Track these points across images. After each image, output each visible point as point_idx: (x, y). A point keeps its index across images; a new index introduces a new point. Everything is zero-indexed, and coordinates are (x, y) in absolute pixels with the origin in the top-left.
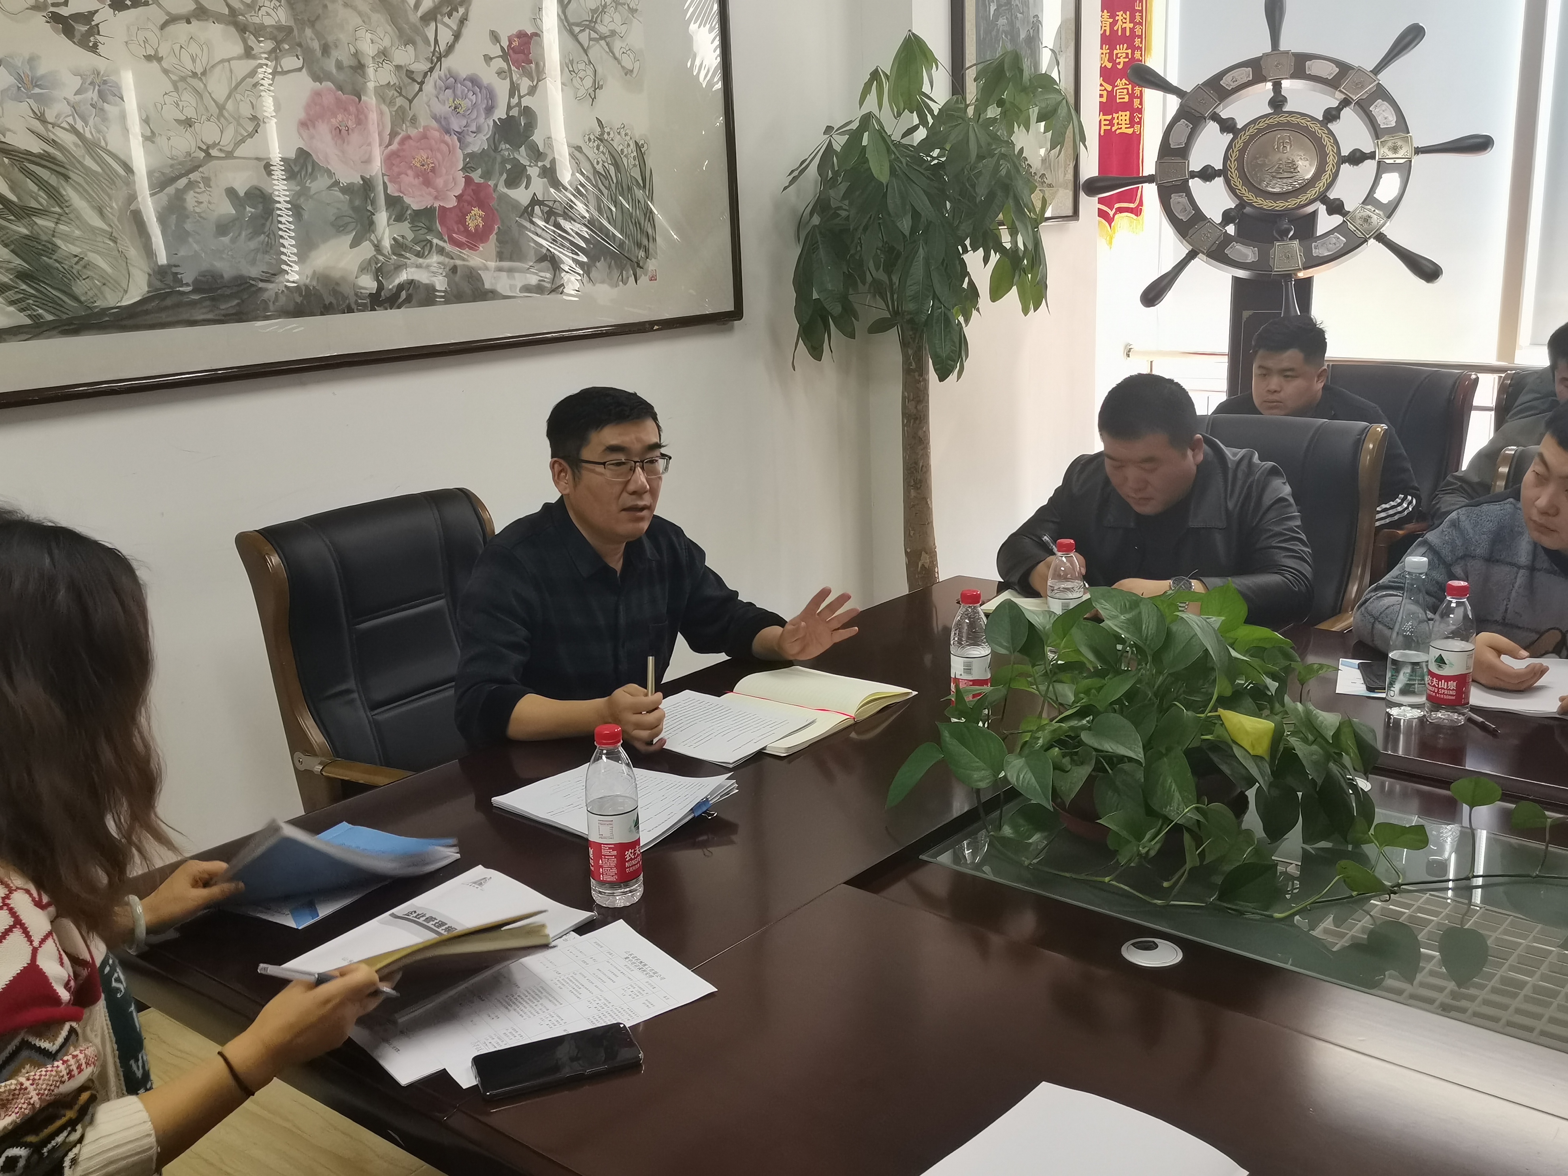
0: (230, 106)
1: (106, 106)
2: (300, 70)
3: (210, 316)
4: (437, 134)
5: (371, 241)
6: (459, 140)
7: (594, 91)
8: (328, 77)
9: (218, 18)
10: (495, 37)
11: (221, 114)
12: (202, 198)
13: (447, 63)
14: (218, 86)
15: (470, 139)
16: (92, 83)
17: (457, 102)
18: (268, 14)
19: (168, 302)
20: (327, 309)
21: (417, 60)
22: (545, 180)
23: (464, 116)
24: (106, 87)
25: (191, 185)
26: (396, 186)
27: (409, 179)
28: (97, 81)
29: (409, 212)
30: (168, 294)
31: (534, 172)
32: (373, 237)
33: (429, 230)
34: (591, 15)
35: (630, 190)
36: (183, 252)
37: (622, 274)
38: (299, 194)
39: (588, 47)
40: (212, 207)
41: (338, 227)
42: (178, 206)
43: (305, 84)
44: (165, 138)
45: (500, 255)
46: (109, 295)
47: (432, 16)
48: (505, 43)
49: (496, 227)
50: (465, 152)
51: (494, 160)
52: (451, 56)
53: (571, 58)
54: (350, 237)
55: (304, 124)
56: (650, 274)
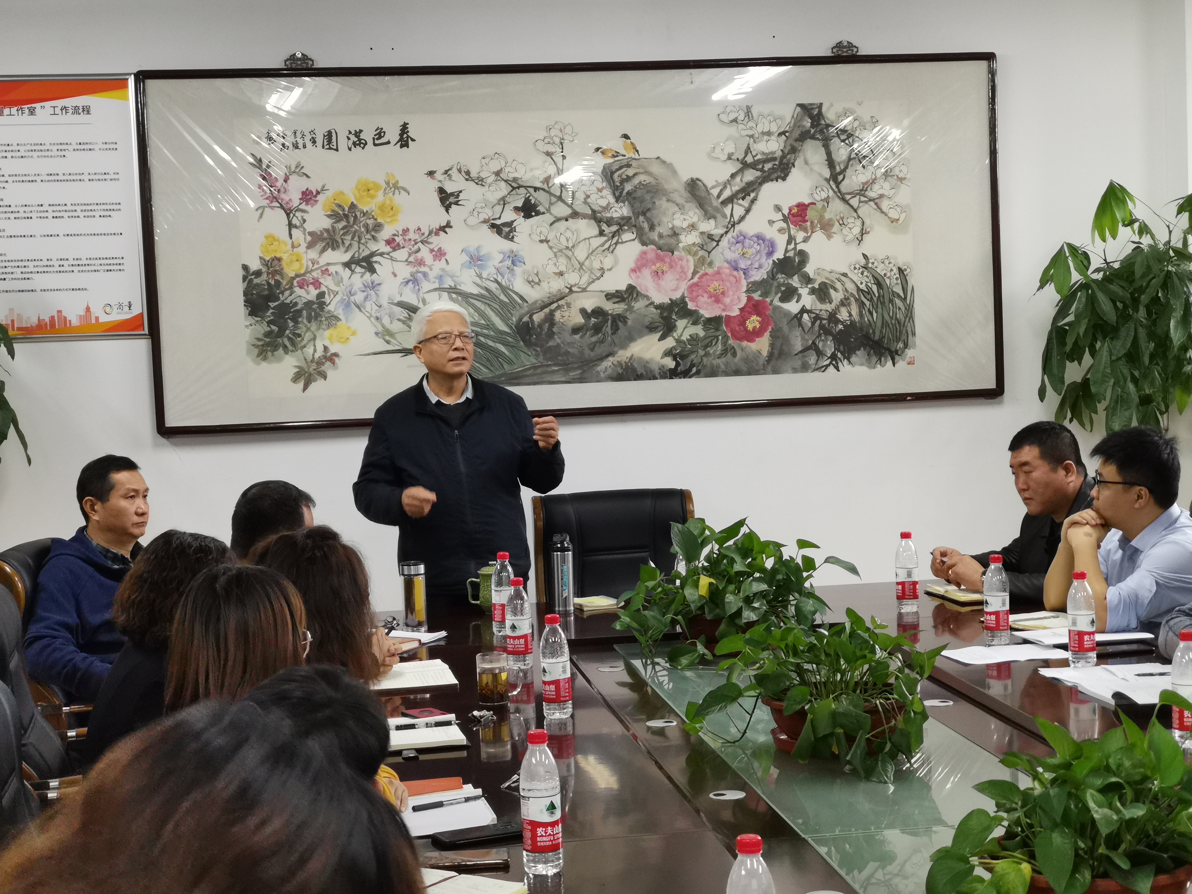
0: (587, 263)
1: (515, 268)
2: (634, 240)
3: (563, 379)
4: (727, 271)
5: (673, 337)
6: (744, 274)
7: (862, 236)
8: (653, 242)
9: (584, 216)
10: (778, 208)
11: (581, 268)
12: (564, 314)
13: (738, 228)
14: (581, 253)
15: (752, 273)
16: (509, 257)
17: (745, 250)
18: (616, 211)
19: (539, 371)
20: (639, 377)
21: (716, 227)
22: (814, 296)
23: (749, 258)
24: (516, 258)
25: (559, 307)
26: (695, 304)
27: (704, 299)
28: (512, 255)
29: (703, 319)
30: (539, 367)
31: (804, 291)
32: (675, 334)
33: (717, 329)
34: (861, 186)
35: (891, 301)
36: (551, 344)
37: (880, 359)
38: (626, 310)
39: (858, 207)
40: (570, 319)
41: (651, 328)
42: (550, 319)
43: (636, 248)
44: (546, 282)
45: (772, 345)
46: (506, 366)
47: (730, 200)
48: (786, 212)
49: (770, 328)
50: (749, 281)
51: (771, 285)
52: (742, 223)
53: (842, 216)
54: (659, 335)
55: (633, 270)
56: (908, 359)
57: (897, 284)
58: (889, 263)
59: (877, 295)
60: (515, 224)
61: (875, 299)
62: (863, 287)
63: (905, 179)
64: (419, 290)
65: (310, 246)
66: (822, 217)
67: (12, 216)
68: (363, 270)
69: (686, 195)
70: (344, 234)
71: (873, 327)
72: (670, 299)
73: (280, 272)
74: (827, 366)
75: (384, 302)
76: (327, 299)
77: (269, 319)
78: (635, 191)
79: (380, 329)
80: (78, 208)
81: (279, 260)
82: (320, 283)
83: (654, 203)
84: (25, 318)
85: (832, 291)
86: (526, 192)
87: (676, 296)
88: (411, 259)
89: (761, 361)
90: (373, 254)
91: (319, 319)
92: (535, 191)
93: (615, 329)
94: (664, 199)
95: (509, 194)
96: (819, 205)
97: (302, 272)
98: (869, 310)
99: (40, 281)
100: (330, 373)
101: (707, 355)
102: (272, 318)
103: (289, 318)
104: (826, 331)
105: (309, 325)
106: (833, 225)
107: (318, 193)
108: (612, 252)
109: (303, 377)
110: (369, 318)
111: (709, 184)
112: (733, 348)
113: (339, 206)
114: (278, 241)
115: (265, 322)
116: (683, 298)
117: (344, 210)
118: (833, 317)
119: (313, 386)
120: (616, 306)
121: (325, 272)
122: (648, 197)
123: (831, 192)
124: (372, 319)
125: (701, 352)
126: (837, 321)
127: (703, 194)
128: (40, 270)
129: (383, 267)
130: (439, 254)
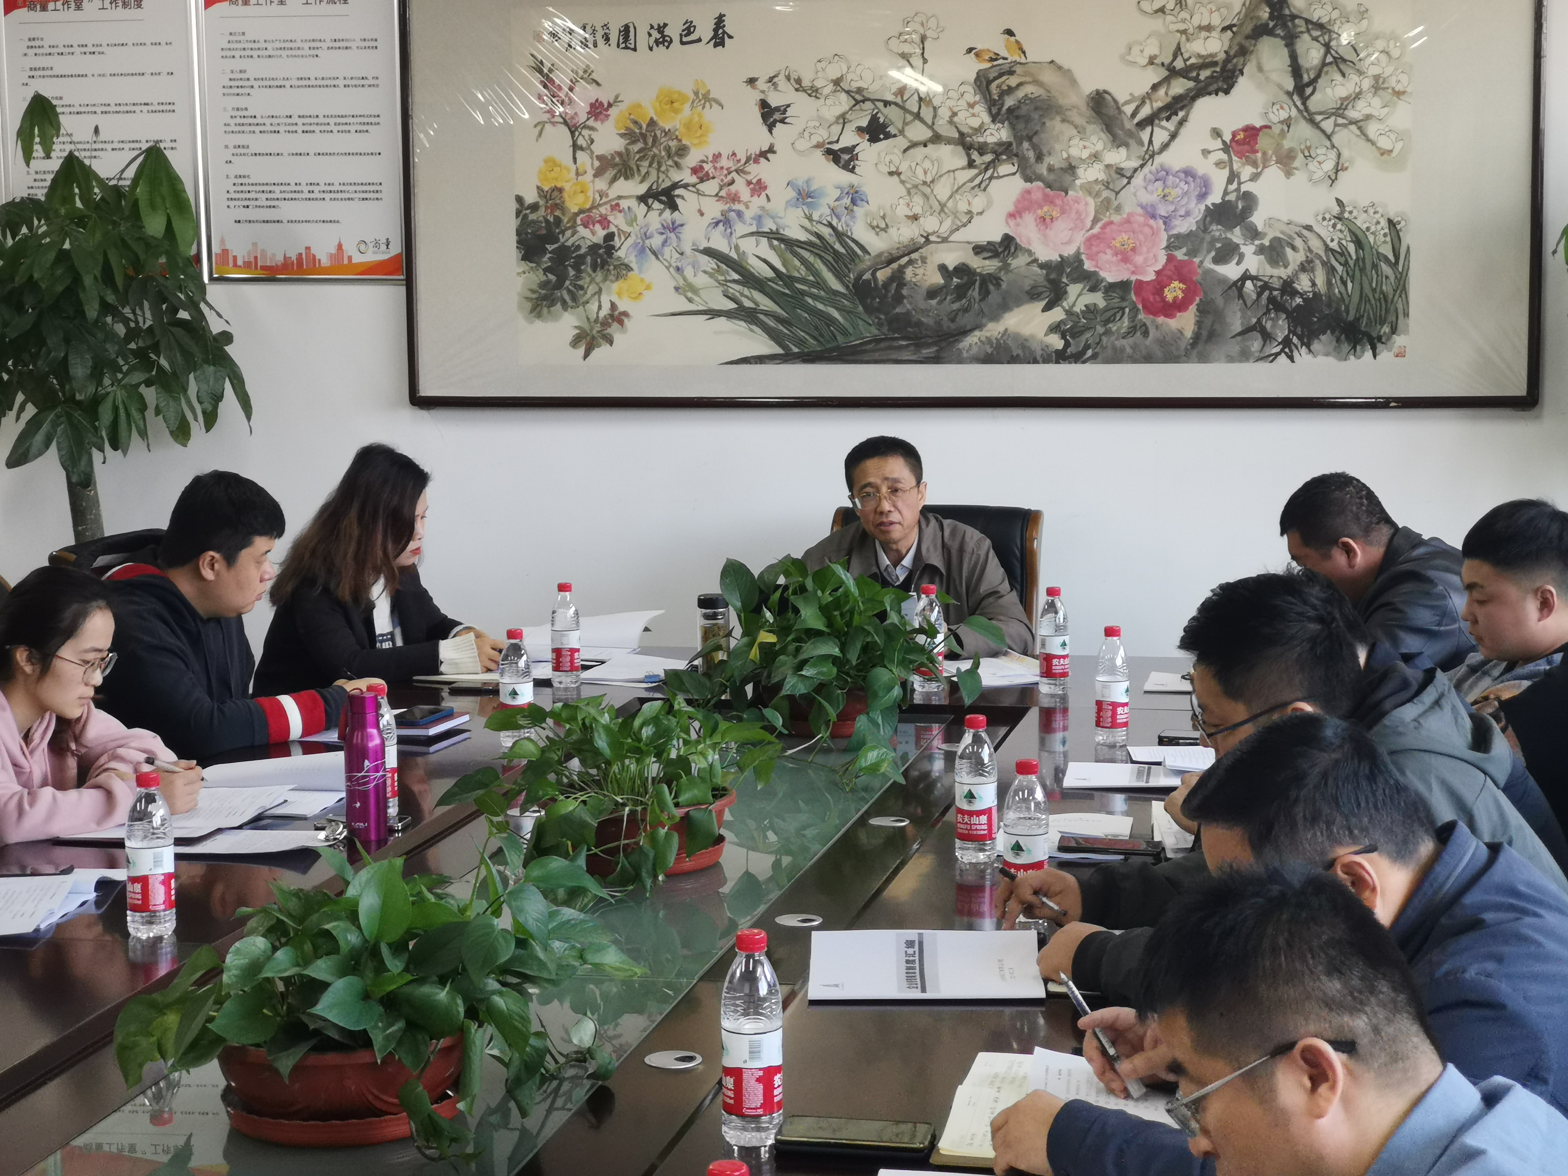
0: (950, 204)
1: (855, 208)
2: (1014, 174)
3: (913, 358)
4: (1141, 219)
5: (1063, 307)
6: (1165, 223)
7: (1336, 173)
8: (1039, 178)
9: (949, 141)
10: (1217, 133)
11: (942, 210)
12: (918, 271)
13: (1158, 159)
14: (942, 190)
15: (1176, 222)
16: (848, 193)
17: (1167, 191)
18: (992, 134)
19: (882, 345)
20: (1014, 360)
21: (1128, 158)
22: (1262, 256)
23: (1172, 202)
24: (857, 195)
25: (911, 262)
26: (1094, 263)
27: (1107, 257)
28: (852, 191)
29: (1104, 284)
30: (882, 340)
31: (1248, 250)
32: (1065, 304)
33: (1123, 299)
34: (1339, 102)
35: (1375, 266)
36: (898, 310)
37: (1354, 348)
38: (1000, 269)
39: (1333, 132)
40: (925, 278)
41: (1033, 295)
42: (898, 278)
43: (1017, 184)
44: (895, 229)
45: (1199, 324)
46: (840, 339)
47: (1149, 121)
48: (1228, 137)
49: (1198, 299)
50: (1170, 233)
51: (1203, 239)
52: (1164, 154)
53: (1308, 144)
54: (1043, 303)
55: (1012, 215)
56: (1395, 350)
57: (1385, 242)
58: (1375, 213)
59: (1354, 257)
60: (857, 150)
61: (1351, 263)
62: (1334, 245)
63: (1404, 93)
64: (731, 234)
65: (598, 173)
66: (1279, 146)
67: (258, 129)
68: (662, 206)
69: (1089, 113)
70: (640, 159)
71: (1347, 302)
72: (1061, 256)
73: (560, 206)
74: (1277, 354)
75: (687, 248)
76: (617, 242)
77: (546, 265)
78: (1018, 107)
79: (681, 282)
80: (332, 121)
81: (561, 190)
82: (609, 222)
83: (1044, 123)
84: (269, 255)
85: (1289, 251)
86: (872, 107)
87: (1069, 251)
88: (723, 193)
89: (1183, 345)
90: (675, 186)
91: (606, 267)
92: (885, 106)
93: (985, 293)
94: (1058, 118)
95: (851, 109)
96: (1276, 129)
97: (588, 206)
98: (1341, 278)
99: (287, 210)
100: (618, 337)
101: (1108, 332)
102: (549, 264)
103: (569, 265)
104: (1275, 305)
105: (593, 275)
106: (1293, 158)
107: (610, 105)
108: (985, 190)
109: (584, 341)
110: (668, 268)
111: (1121, 98)
112: (1145, 325)
113: (635, 122)
114: (560, 166)
115: (540, 270)
116: (1078, 254)
117: (641, 128)
118: (1288, 287)
119: (596, 353)
120: (987, 262)
121: (616, 207)
122: (1035, 116)
123: (1294, 110)
124: (671, 269)
125: (1100, 329)
126: (1294, 293)
127: (1112, 112)
128: (287, 196)
129: (687, 202)
130: (758, 187)
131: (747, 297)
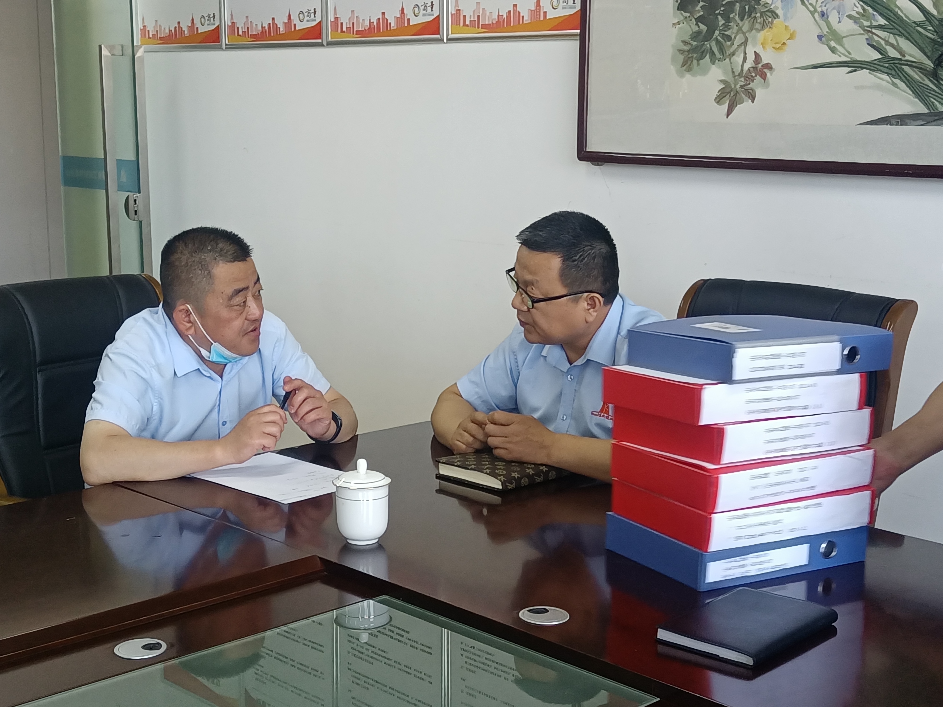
77: (698, 15)
79: (826, 30)
84: (488, 13)
91: (753, 15)
100: (759, 93)
102: (702, 13)
103: (719, 14)
105: (741, 24)
109: (728, 96)
110: (812, 13)
115: (693, 20)
119: (738, 110)
124: (816, 15)
131: (892, 45)
